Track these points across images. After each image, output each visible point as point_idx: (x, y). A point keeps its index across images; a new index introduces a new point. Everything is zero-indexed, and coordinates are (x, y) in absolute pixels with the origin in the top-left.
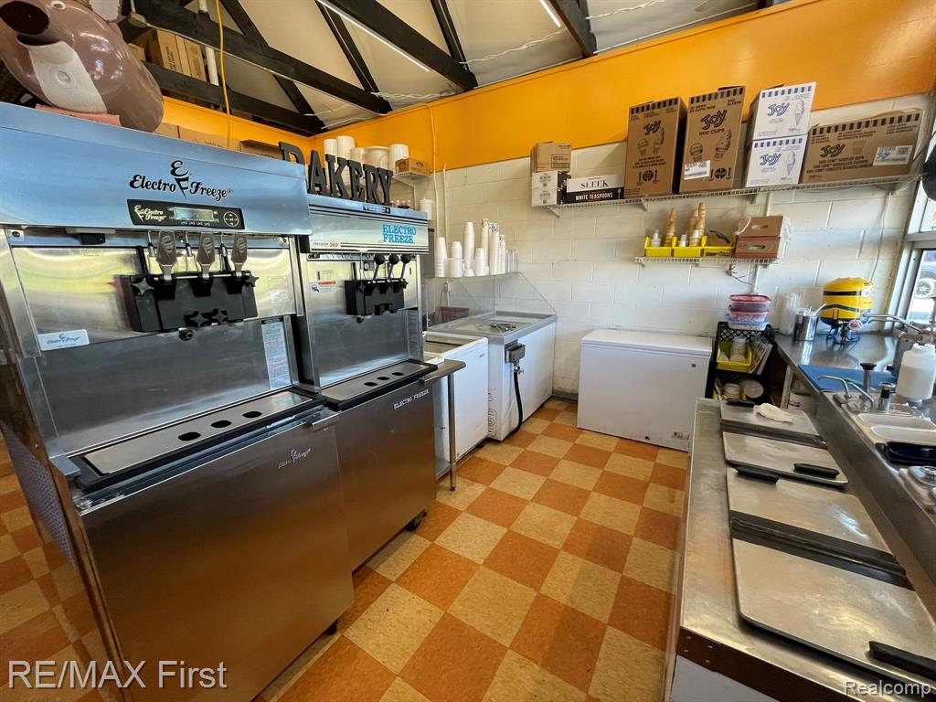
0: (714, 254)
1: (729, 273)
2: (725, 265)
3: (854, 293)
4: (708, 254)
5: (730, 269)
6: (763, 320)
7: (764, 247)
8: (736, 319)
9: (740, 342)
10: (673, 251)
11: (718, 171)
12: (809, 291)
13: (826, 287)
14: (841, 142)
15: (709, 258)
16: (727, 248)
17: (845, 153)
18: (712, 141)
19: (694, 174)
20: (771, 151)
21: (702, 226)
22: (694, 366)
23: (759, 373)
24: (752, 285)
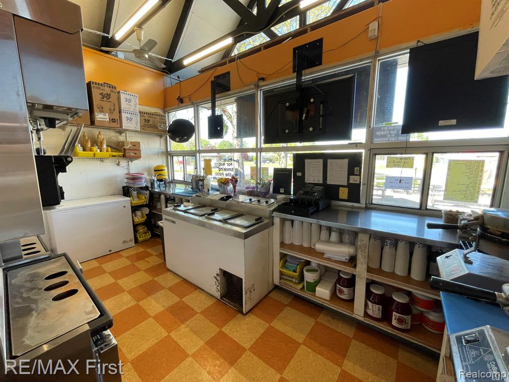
0: (116, 156)
1: (118, 164)
2: (115, 161)
3: (163, 170)
4: (112, 156)
5: (119, 163)
6: (143, 182)
7: (136, 154)
8: (134, 183)
9: (135, 193)
10: (94, 154)
11: (112, 119)
12: (148, 170)
13: (154, 168)
14: (149, 119)
15: (113, 158)
16: (121, 154)
17: (151, 123)
18: (106, 105)
19: (101, 118)
20: (129, 116)
21: (105, 143)
22: (125, 207)
23: (147, 203)
24: (128, 169)
